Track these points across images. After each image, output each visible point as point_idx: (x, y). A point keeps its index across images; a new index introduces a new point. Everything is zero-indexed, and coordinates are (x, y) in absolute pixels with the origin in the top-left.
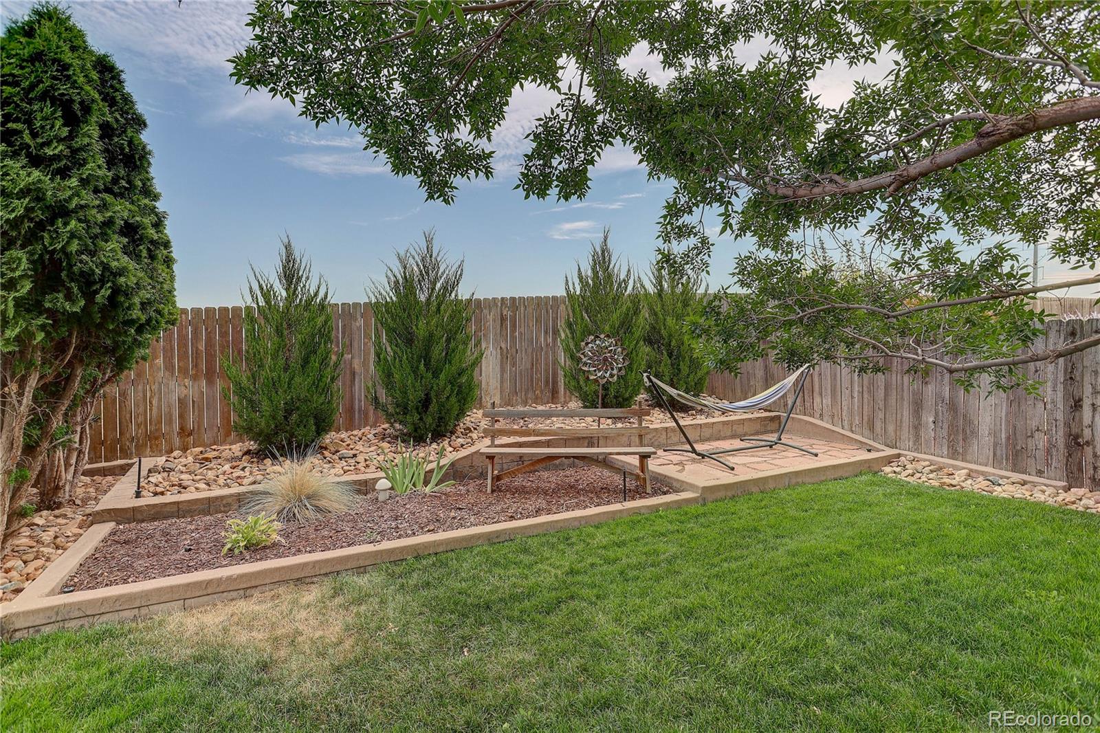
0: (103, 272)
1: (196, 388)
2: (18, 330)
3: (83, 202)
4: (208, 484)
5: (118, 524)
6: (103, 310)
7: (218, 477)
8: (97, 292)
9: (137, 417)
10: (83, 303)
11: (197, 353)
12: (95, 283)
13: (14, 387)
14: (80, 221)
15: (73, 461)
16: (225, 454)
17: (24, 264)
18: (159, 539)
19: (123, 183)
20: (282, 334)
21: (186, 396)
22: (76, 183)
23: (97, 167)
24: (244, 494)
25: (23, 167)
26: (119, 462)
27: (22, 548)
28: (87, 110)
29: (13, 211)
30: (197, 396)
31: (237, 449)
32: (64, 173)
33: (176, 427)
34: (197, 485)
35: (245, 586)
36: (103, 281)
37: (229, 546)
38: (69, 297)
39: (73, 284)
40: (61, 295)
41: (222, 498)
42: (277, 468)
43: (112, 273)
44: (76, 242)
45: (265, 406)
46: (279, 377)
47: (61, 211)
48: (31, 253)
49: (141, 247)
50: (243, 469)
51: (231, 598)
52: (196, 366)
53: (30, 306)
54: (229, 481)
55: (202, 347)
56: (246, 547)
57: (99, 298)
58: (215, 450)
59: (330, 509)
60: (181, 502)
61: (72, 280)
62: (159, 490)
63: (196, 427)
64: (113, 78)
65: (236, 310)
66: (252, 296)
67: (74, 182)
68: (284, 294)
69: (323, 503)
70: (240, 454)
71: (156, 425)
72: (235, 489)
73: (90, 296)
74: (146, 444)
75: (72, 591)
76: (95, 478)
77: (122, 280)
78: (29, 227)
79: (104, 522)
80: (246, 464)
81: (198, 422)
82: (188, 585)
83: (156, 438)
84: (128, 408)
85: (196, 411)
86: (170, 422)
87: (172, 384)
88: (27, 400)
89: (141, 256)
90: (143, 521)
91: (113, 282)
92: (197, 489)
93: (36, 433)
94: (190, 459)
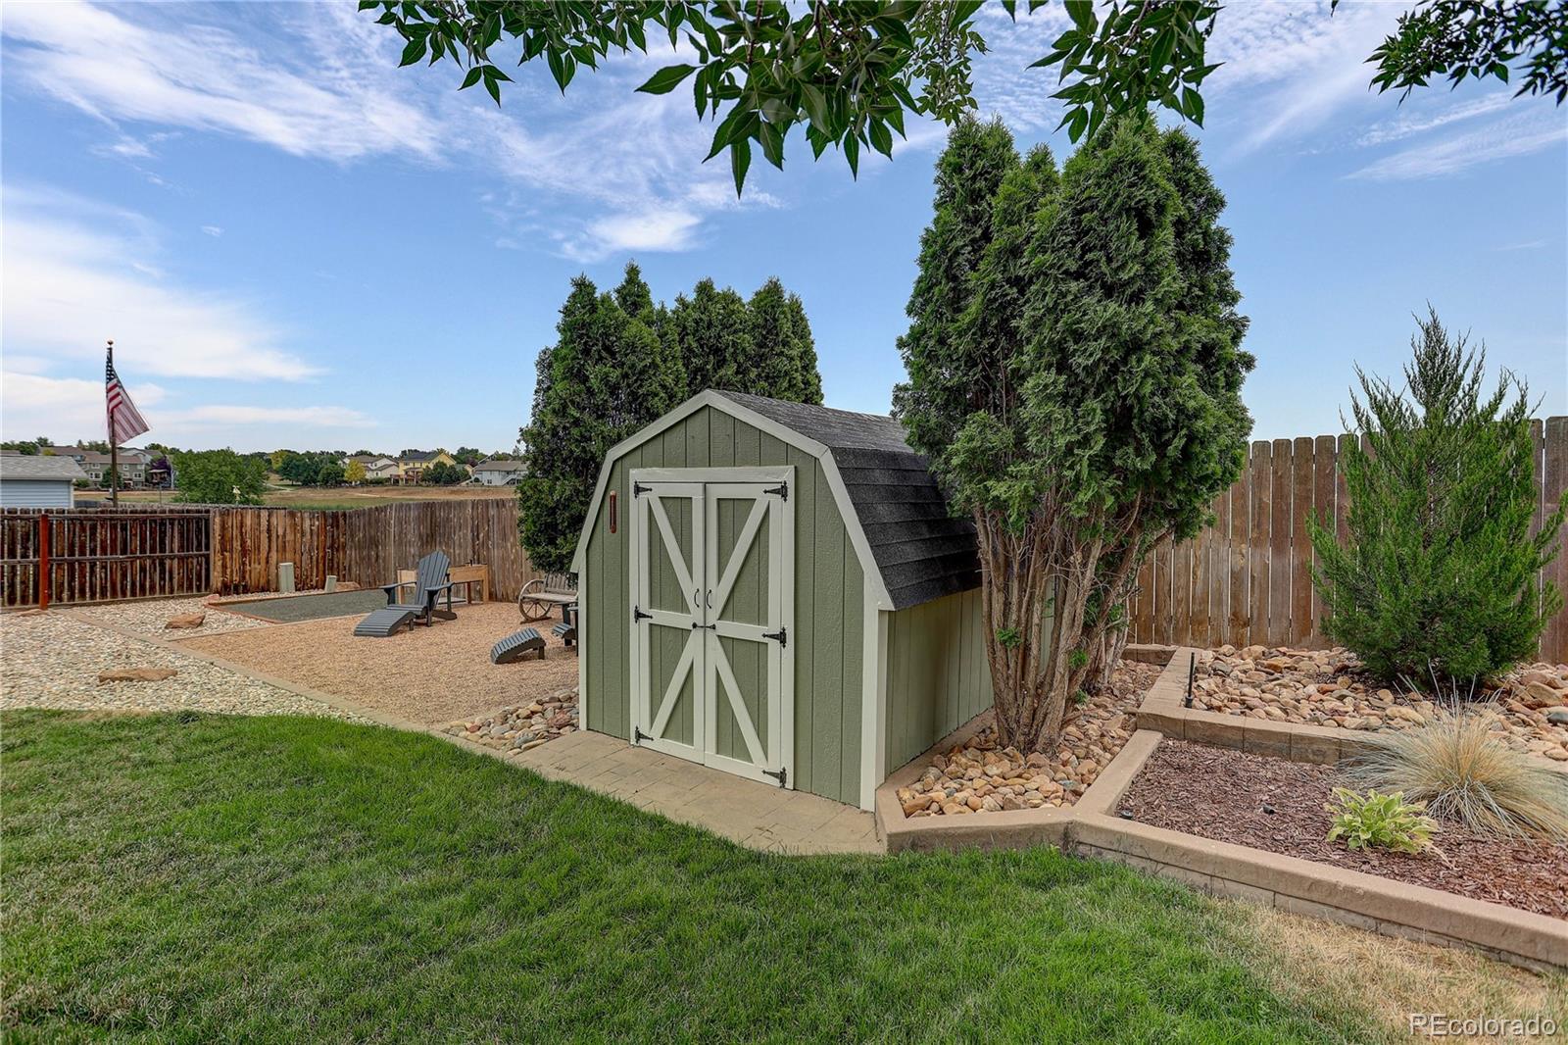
0: (1177, 416)
1: (1258, 558)
2: (1090, 494)
3: (1158, 329)
4: (1285, 711)
5: (1166, 737)
6: (1175, 467)
7: (1298, 701)
8: (1169, 443)
9: (1177, 590)
10: (1154, 458)
11: (1260, 507)
12: (1167, 430)
13: (1079, 556)
14: (1154, 354)
15: (1114, 642)
16: (1304, 665)
17: (1099, 416)
18: (1220, 779)
19: (1196, 291)
20: (1419, 482)
21: (1242, 568)
22: (1151, 308)
23: (1173, 281)
24: (1350, 743)
25: (1099, 301)
26: (1154, 647)
27: (1072, 738)
28: (1161, 209)
29: (1091, 355)
30: (1258, 569)
31: (1322, 659)
32: (1137, 298)
33: (1227, 612)
34: (1268, 708)
35: (1378, 914)
36: (1176, 428)
37: (1338, 830)
38: (1139, 452)
39: (1144, 434)
40: (1131, 450)
41: (1312, 740)
42: (1406, 711)
43: (1187, 415)
44: (1150, 381)
45: (1384, 601)
46: (1415, 556)
47: (1135, 346)
48: (1104, 402)
49: (1218, 374)
50: (1341, 698)
51: (1352, 923)
52: (1259, 526)
53: (1103, 464)
54: (1318, 713)
55: (1268, 498)
56: (1370, 843)
57: (1171, 451)
58: (1284, 654)
59: (1549, 827)
60: (1248, 729)
61: (1143, 430)
62: (1216, 703)
63: (1255, 615)
64: (1185, 156)
65: (1325, 442)
66: (1359, 420)
67: (1149, 307)
68: (1420, 412)
69: (1526, 808)
70: (1330, 669)
71: (1200, 604)
72: (1329, 731)
73: (1161, 448)
74: (1187, 629)
75: (1129, 818)
76: (1128, 662)
77: (1200, 423)
78: (1104, 371)
79: (1149, 729)
80: (1345, 692)
81: (1259, 608)
82: (1282, 873)
83: (1200, 623)
84: (1167, 578)
85: (1257, 591)
86: (1219, 603)
87: (1224, 550)
88: (1090, 573)
89: (1217, 386)
90: (1196, 742)
91: (1188, 428)
92: (1268, 713)
93: (1094, 610)
94: (1250, 663)
